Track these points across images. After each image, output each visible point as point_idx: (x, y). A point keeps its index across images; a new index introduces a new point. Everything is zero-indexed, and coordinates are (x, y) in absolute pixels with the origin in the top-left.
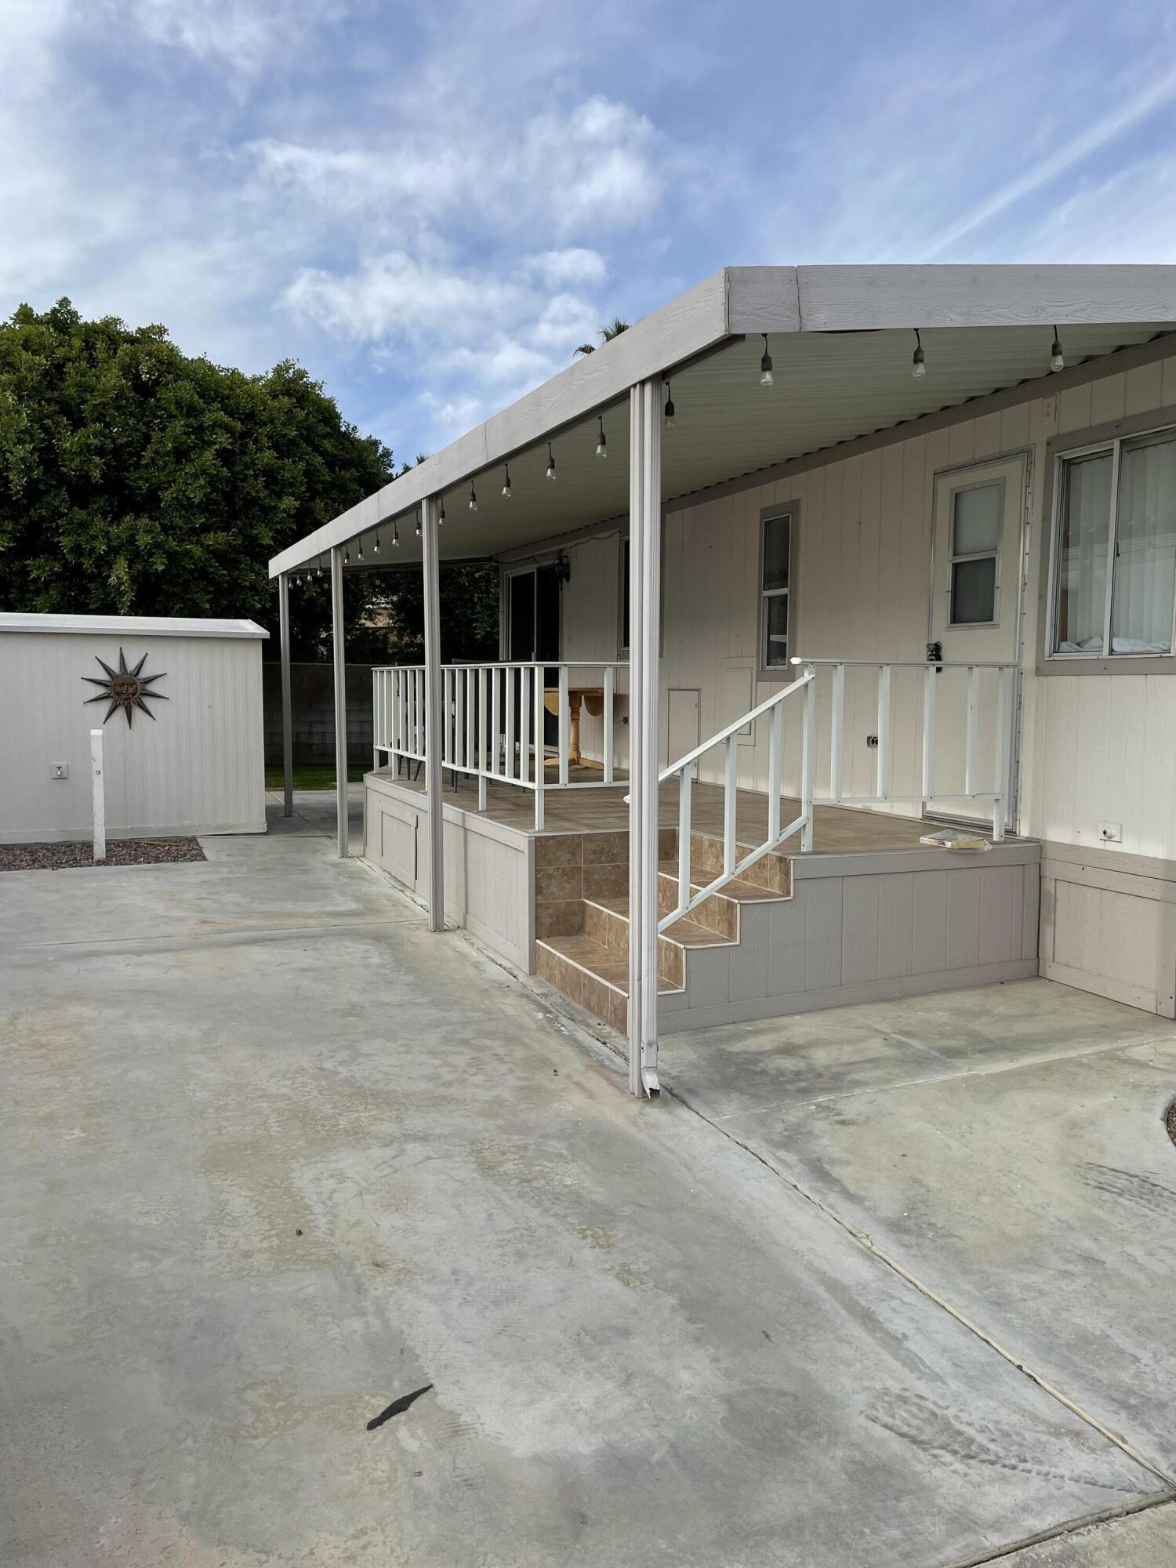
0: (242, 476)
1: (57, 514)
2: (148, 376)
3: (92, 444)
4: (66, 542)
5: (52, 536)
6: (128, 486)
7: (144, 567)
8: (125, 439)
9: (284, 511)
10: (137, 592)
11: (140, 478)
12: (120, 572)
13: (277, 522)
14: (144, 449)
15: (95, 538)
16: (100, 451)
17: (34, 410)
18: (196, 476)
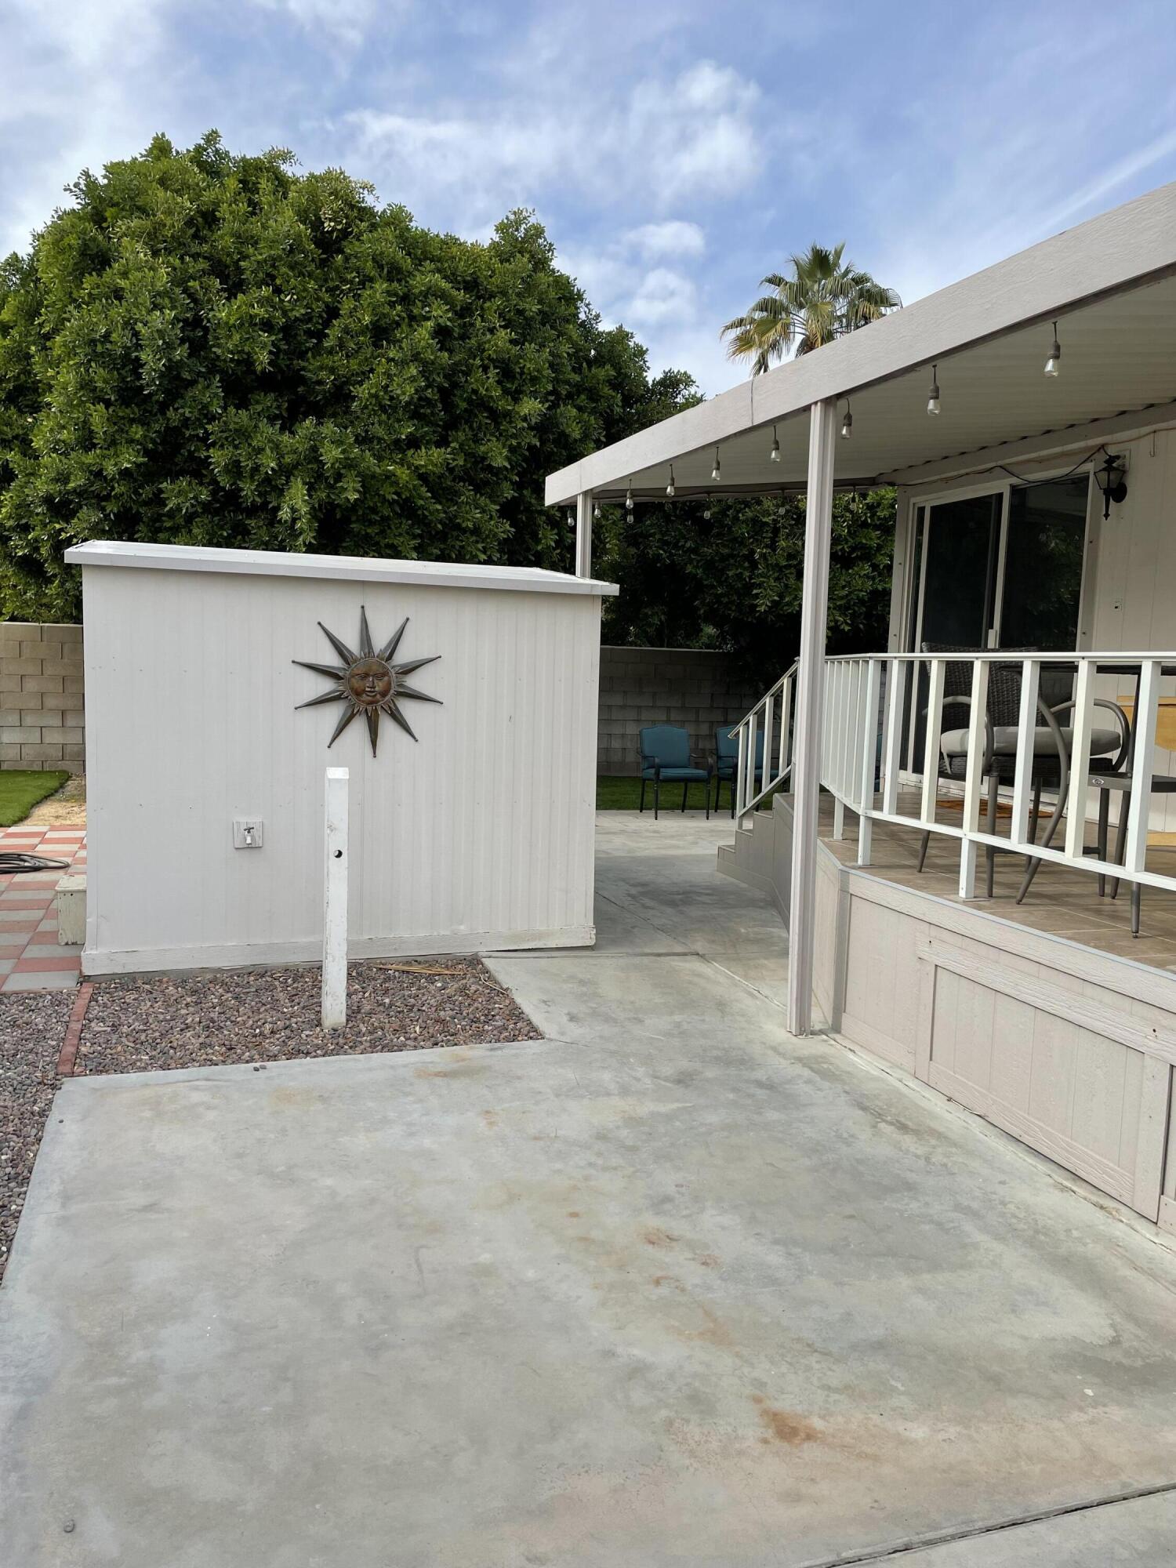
0: (464, 368)
1: (206, 416)
2: (332, 224)
3: (257, 315)
4: (218, 458)
5: (197, 450)
6: (303, 381)
7: (328, 496)
8: (303, 311)
9: (525, 419)
10: (317, 531)
11: (321, 368)
12: (297, 499)
13: (514, 436)
14: (327, 324)
15: (260, 451)
16: (267, 326)
17: (174, 269)
18: (403, 363)
